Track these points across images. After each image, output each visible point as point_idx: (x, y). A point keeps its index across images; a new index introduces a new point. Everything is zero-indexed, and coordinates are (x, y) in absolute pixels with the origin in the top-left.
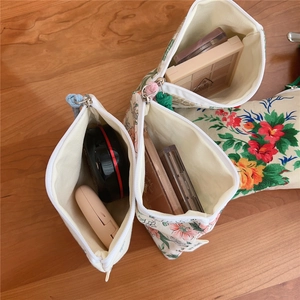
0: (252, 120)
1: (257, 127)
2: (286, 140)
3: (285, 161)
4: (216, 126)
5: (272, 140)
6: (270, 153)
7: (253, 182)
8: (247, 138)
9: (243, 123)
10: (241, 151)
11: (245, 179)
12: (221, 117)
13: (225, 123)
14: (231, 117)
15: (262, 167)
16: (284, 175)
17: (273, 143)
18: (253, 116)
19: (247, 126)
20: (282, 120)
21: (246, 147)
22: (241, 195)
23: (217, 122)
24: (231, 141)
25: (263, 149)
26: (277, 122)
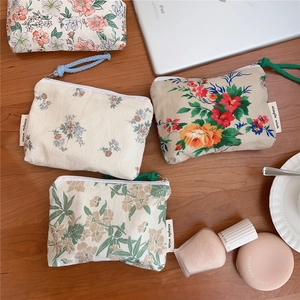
0: (216, 92)
1: (220, 97)
2: (241, 110)
3: (240, 126)
4: (187, 95)
5: (231, 109)
6: (229, 119)
7: (213, 142)
8: (211, 107)
9: (208, 94)
10: (205, 117)
11: (207, 139)
12: (191, 88)
13: (194, 94)
14: (199, 89)
15: (221, 130)
16: (238, 137)
17: (231, 111)
18: (217, 89)
19: (212, 96)
20: (240, 93)
21: (210, 114)
22: (204, 153)
23: (188, 92)
24: (198, 108)
25: (223, 116)
26: (236, 94)
